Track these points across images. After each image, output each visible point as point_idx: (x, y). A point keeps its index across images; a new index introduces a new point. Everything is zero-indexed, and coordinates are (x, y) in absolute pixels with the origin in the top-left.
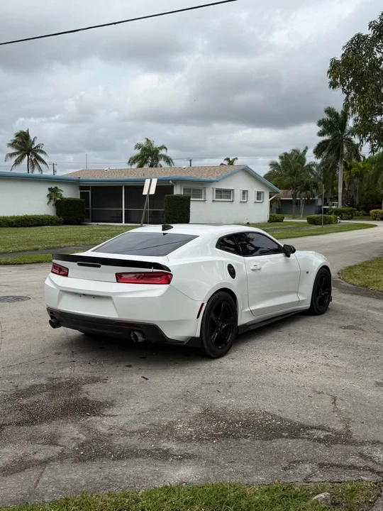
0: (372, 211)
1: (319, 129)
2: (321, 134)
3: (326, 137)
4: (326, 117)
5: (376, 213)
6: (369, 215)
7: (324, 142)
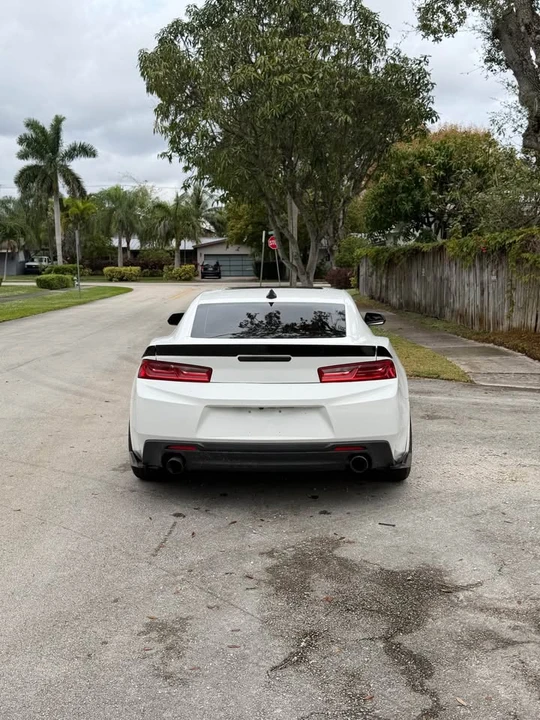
0: (106, 269)
1: (19, 148)
2: (23, 156)
3: (31, 162)
4: (29, 133)
5: (112, 271)
6: (103, 275)
7: (29, 168)
